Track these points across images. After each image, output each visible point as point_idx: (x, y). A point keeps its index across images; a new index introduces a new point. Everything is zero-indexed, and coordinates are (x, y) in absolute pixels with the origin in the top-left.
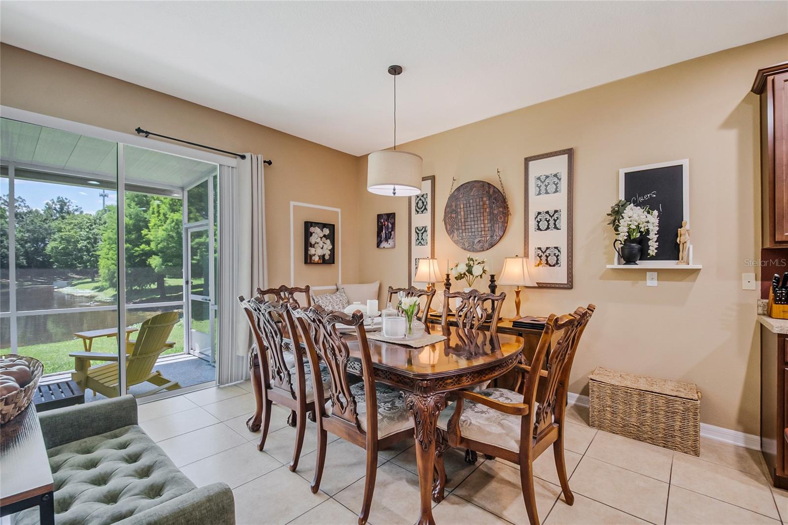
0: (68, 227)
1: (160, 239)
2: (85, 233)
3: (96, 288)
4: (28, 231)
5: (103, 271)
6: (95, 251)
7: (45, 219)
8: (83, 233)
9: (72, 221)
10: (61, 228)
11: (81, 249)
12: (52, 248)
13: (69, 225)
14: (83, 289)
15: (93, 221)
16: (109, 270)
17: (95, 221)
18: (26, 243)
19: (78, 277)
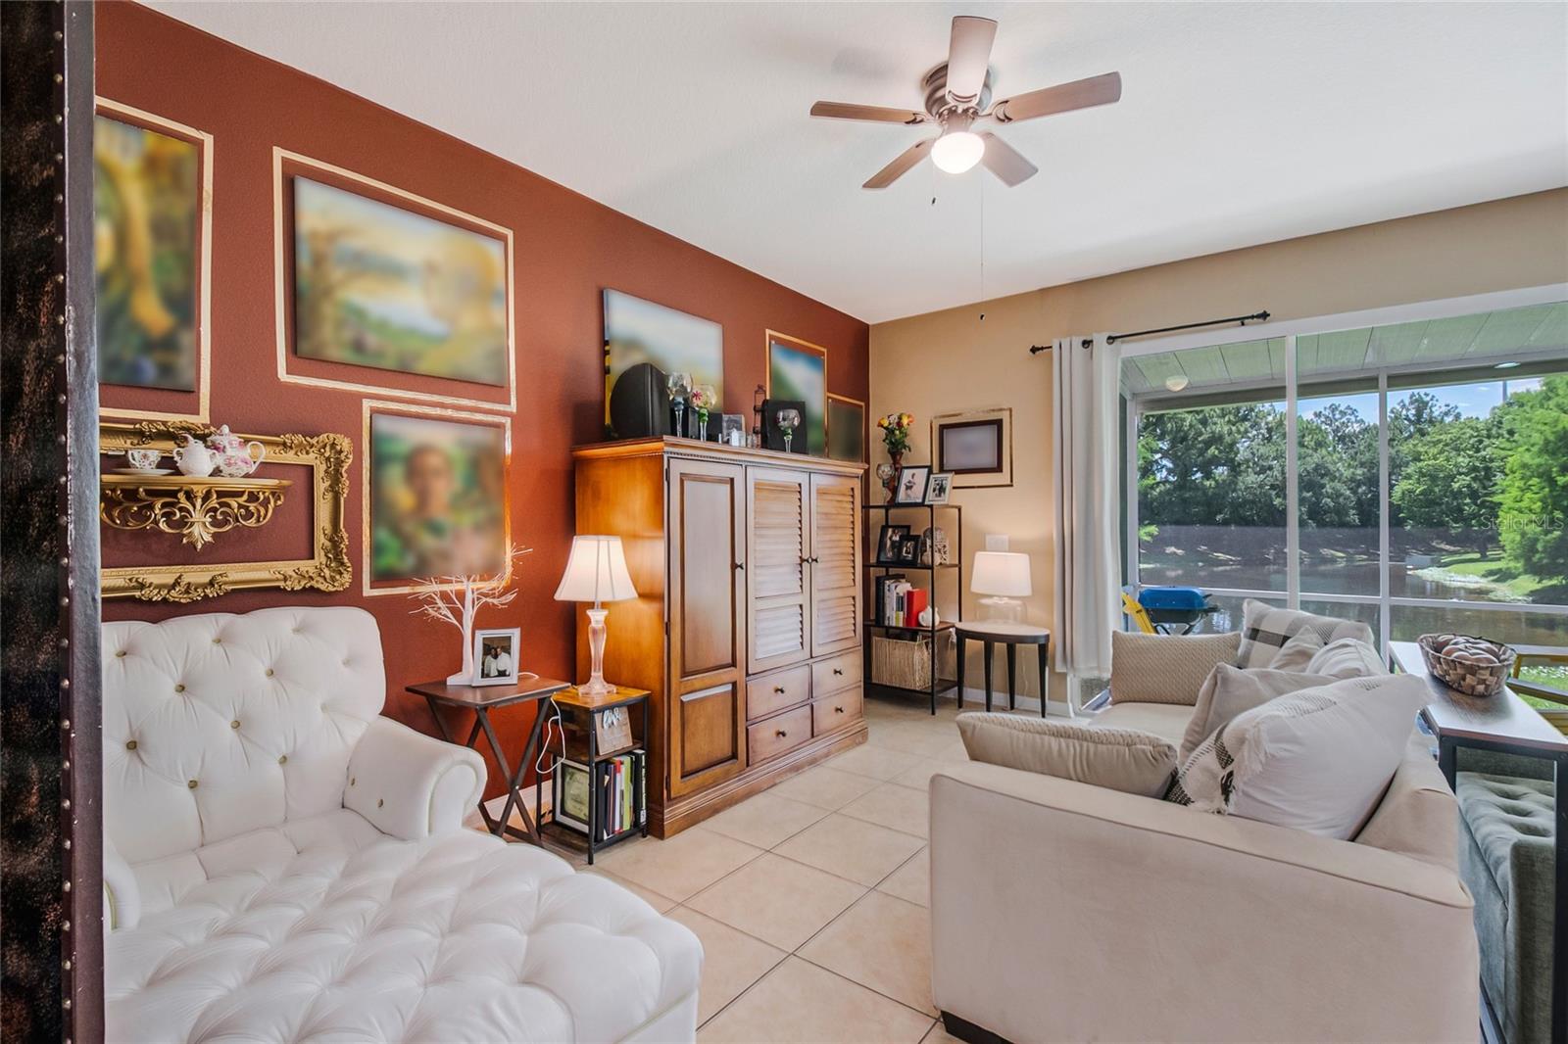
0: (1434, 450)
2: (1467, 460)
3: (1491, 573)
4: (1362, 465)
5: (1509, 537)
6: (1486, 495)
7: (1389, 439)
8: (1463, 461)
9: (1442, 437)
10: (1419, 453)
11: (1460, 491)
12: (1403, 493)
13: (1434, 446)
14: (1465, 573)
15: (1485, 432)
16: (1523, 534)
17: (1488, 431)
18: (1359, 486)
19: (1452, 548)
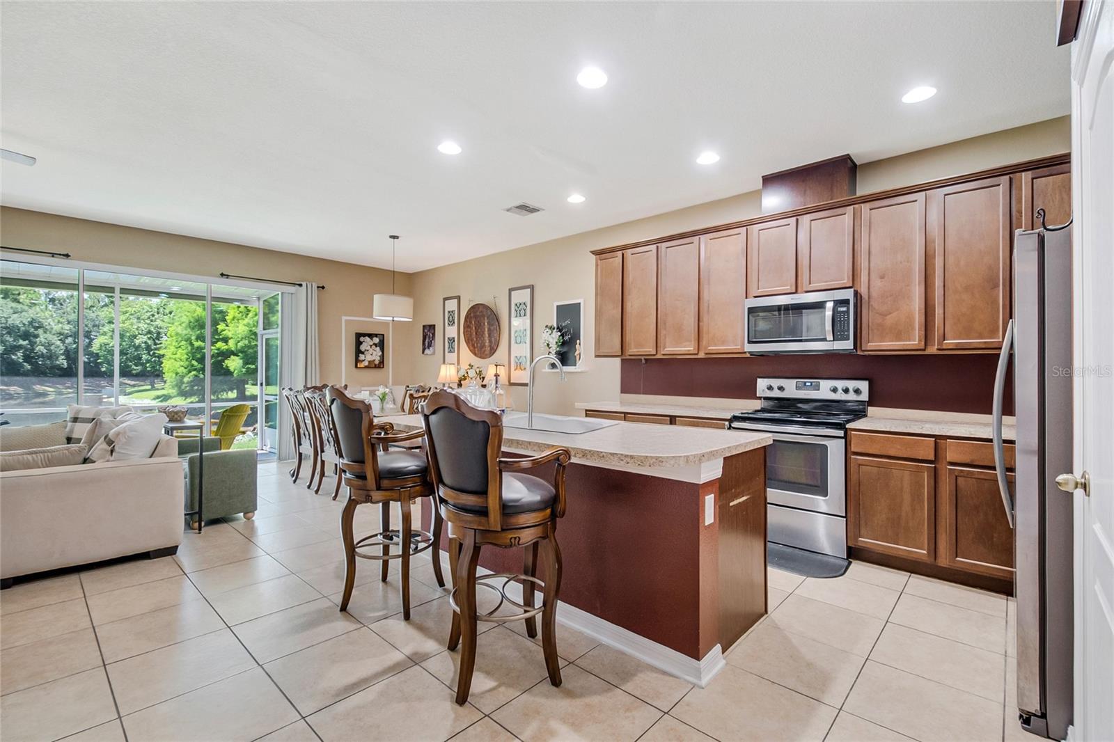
0: (123, 317)
1: (240, 336)
2: (146, 326)
3: (158, 397)
4: (69, 323)
5: (169, 376)
6: (156, 349)
7: (91, 306)
8: (143, 326)
9: (128, 309)
11: (139, 346)
12: (101, 345)
13: (124, 314)
14: (141, 398)
15: (156, 310)
16: (177, 374)
17: (158, 309)
18: (66, 337)
19: (133, 383)
